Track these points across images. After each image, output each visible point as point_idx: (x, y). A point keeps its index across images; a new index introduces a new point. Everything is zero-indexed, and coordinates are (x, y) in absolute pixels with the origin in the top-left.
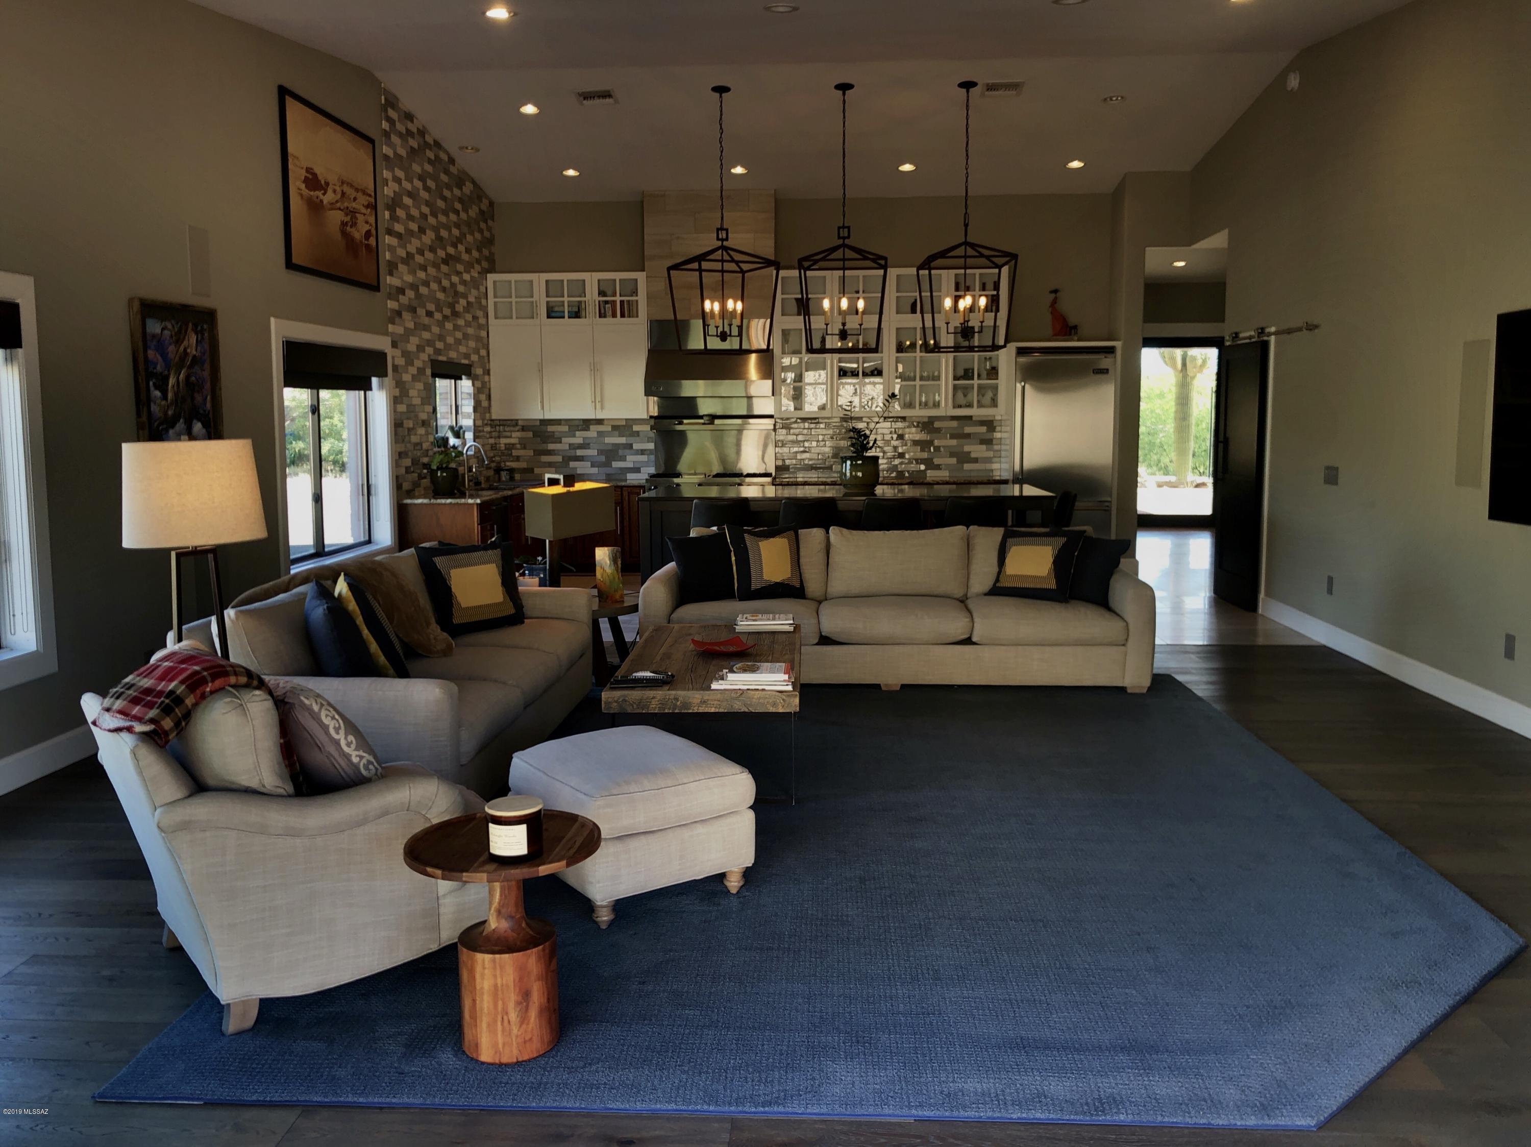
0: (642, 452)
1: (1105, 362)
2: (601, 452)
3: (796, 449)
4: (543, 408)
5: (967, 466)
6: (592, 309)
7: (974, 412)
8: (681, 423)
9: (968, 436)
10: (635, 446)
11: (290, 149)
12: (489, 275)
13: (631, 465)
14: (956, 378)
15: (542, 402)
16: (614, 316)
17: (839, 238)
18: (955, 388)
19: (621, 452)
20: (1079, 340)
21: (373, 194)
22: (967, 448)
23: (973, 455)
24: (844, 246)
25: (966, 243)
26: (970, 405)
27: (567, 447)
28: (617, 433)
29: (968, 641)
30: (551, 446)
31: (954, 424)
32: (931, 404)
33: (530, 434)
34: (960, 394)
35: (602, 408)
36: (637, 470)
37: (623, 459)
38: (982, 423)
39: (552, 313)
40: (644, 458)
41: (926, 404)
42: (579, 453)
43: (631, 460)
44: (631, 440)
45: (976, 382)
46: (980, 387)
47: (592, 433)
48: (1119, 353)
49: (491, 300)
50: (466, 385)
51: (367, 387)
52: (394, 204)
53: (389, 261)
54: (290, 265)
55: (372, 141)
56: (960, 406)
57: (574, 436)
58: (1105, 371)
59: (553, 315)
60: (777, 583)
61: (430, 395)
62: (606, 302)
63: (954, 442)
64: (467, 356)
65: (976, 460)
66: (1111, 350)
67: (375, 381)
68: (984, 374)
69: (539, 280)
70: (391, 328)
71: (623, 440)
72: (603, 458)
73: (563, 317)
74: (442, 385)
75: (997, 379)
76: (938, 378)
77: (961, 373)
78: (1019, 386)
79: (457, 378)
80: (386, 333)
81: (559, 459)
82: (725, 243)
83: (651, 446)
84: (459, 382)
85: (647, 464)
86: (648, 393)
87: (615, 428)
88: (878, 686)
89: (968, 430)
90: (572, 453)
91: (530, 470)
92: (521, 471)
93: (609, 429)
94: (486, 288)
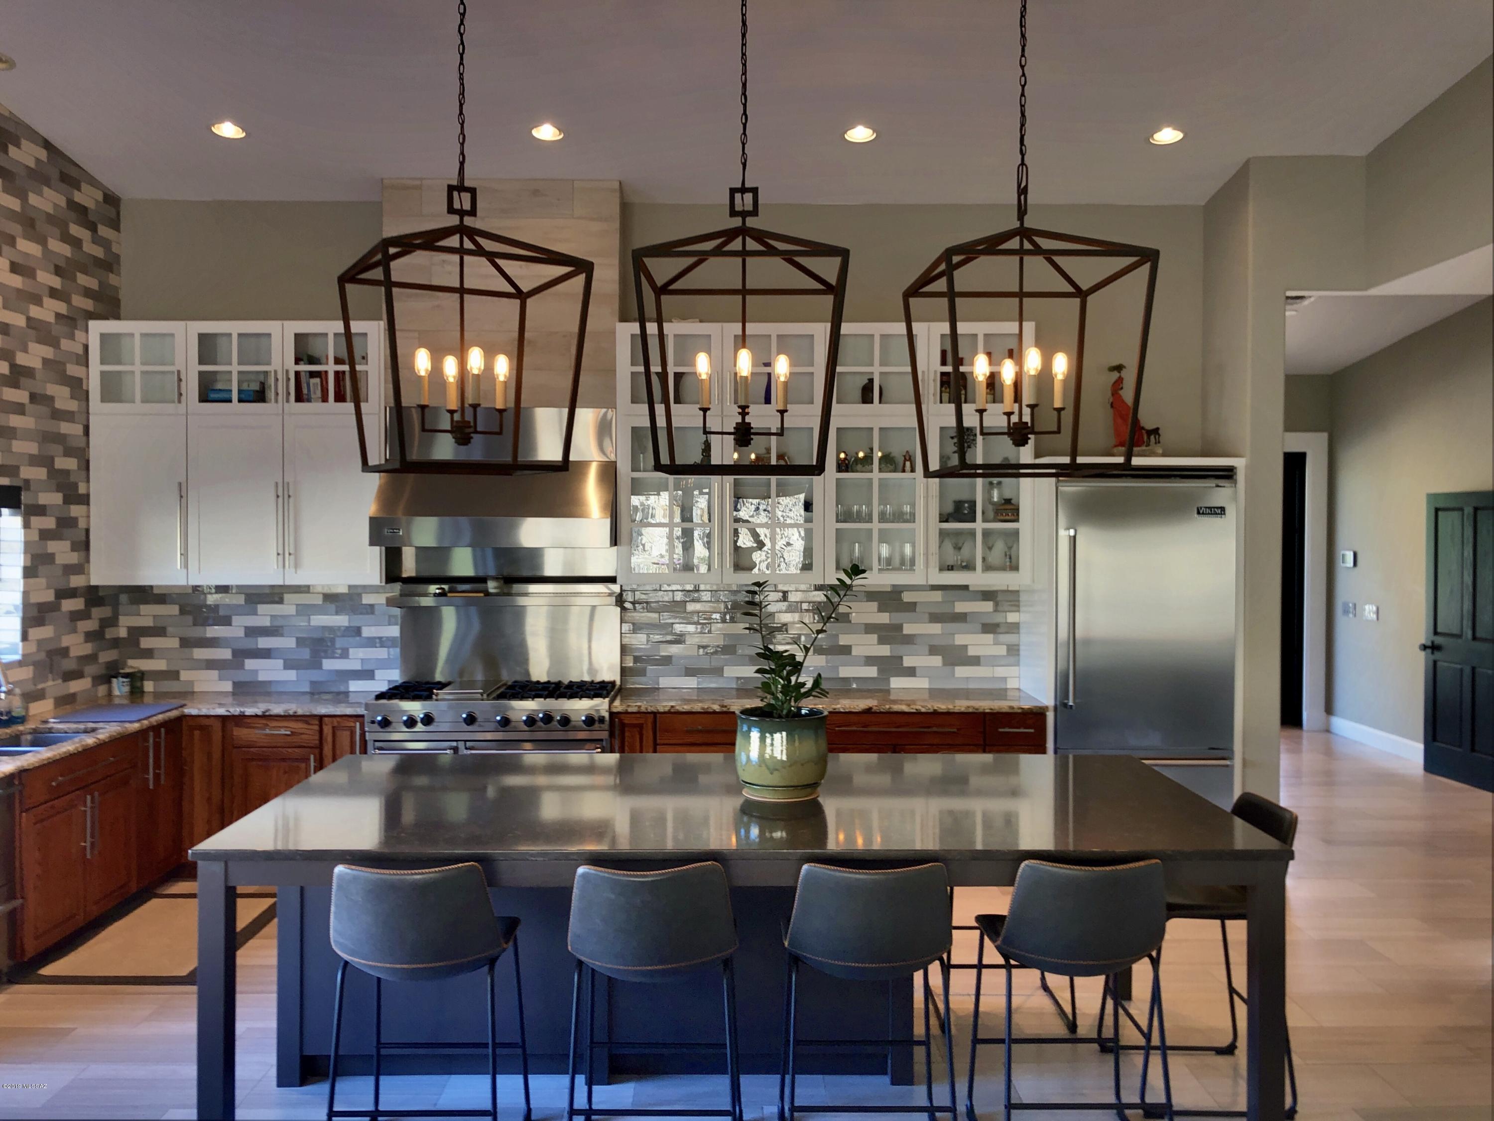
0: (381, 642)
1: (1220, 495)
2: (300, 642)
4: (186, 565)
5: (961, 672)
6: (282, 387)
7: (977, 579)
9: (962, 618)
10: (367, 632)
12: (92, 324)
13: (357, 666)
14: (944, 518)
15: (185, 555)
16: (325, 399)
17: (733, 213)
18: (943, 534)
19: (340, 643)
20: (1164, 455)
22: (960, 640)
23: (972, 652)
24: (743, 231)
26: (969, 567)
27: (241, 633)
28: (332, 607)
30: (212, 632)
31: (937, 596)
32: (896, 561)
33: (172, 610)
34: (948, 546)
35: (296, 566)
36: (367, 674)
37: (345, 655)
38: (987, 595)
39: (209, 393)
40: (381, 653)
41: (889, 561)
42: (264, 643)
43: (357, 658)
44: (357, 620)
45: (979, 526)
46: (986, 534)
47: (288, 608)
48: (1241, 476)
49: (96, 368)
56: (951, 568)
57: (255, 613)
59: (213, 396)
62: (313, 374)
63: (936, 628)
64: (5, 472)
65: (975, 661)
66: (1227, 474)
68: (994, 512)
69: (186, 332)
71: (342, 620)
72: (305, 654)
73: (230, 401)
75: (1017, 520)
76: (912, 518)
77: (950, 508)
78: (1064, 534)
81: (225, 654)
82: (468, 221)
83: (394, 631)
85: (385, 664)
86: (372, 543)
87: (329, 597)
89: (961, 607)
90: (249, 644)
91: (173, 675)
92: (158, 676)
93: (319, 601)
94: (86, 348)
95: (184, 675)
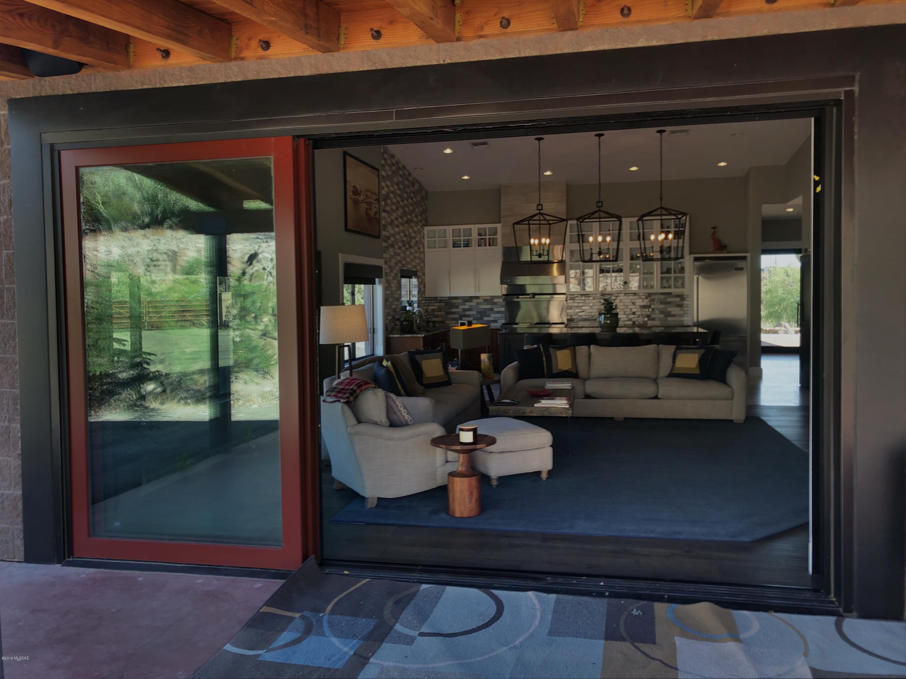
0: (499, 312)
1: (740, 264)
2: (478, 313)
3: (577, 311)
4: (450, 291)
5: (669, 319)
6: (475, 242)
7: (672, 290)
8: (518, 298)
9: (669, 303)
10: (495, 310)
11: (348, 179)
12: (425, 227)
13: (493, 319)
14: (662, 273)
15: (450, 288)
16: (485, 245)
17: (597, 207)
18: (662, 278)
19: (488, 313)
20: (727, 253)
21: (378, 194)
22: (669, 309)
23: (673, 313)
24: (599, 211)
25: (661, 208)
26: (670, 287)
27: (461, 310)
28: (486, 303)
29: (656, 398)
30: (454, 310)
31: (662, 297)
32: (649, 286)
33: (443, 304)
34: (665, 282)
35: (479, 291)
36: (495, 321)
37: (489, 316)
38: (677, 296)
39: (456, 245)
40: (499, 315)
41: (647, 286)
42: (467, 313)
43: (493, 317)
44: (493, 306)
45: (673, 275)
46: (675, 278)
47: (474, 303)
48: (749, 259)
49: (426, 240)
50: (414, 281)
51: (374, 283)
52: (387, 197)
53: (384, 224)
54: (347, 229)
55: (377, 170)
56: (665, 288)
57: (465, 305)
58: (742, 269)
59: (456, 246)
60: (565, 371)
61: (399, 287)
62: (482, 239)
63: (662, 306)
64: (415, 267)
65: (674, 316)
66: (744, 258)
67: (377, 280)
68: (677, 270)
69: (449, 229)
70: (384, 255)
71: (489, 307)
72: (479, 316)
73: (460, 247)
74: (404, 281)
75: (684, 273)
76: (652, 273)
77: (665, 270)
78: (695, 277)
79: (410, 277)
80: (381, 257)
81: (457, 316)
82: (541, 211)
83: (503, 309)
84: (411, 279)
85: (500, 318)
86: (502, 283)
87: (485, 300)
88: (612, 419)
89: (669, 300)
90: (463, 313)
91: (443, 322)
92: (439, 322)
93: (482, 301)
94: (424, 234)
95: (447, 322)
